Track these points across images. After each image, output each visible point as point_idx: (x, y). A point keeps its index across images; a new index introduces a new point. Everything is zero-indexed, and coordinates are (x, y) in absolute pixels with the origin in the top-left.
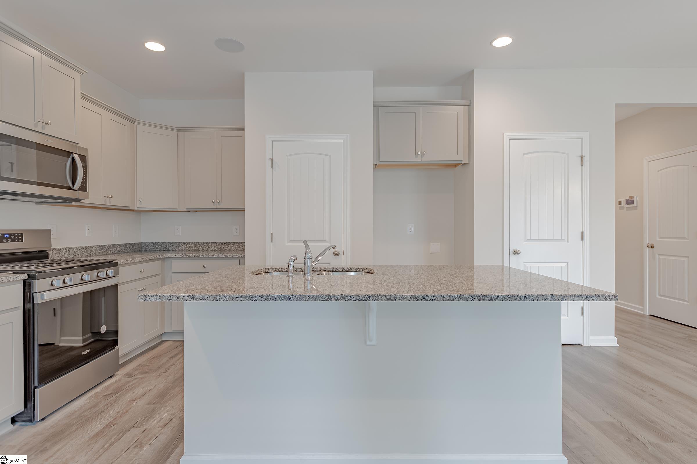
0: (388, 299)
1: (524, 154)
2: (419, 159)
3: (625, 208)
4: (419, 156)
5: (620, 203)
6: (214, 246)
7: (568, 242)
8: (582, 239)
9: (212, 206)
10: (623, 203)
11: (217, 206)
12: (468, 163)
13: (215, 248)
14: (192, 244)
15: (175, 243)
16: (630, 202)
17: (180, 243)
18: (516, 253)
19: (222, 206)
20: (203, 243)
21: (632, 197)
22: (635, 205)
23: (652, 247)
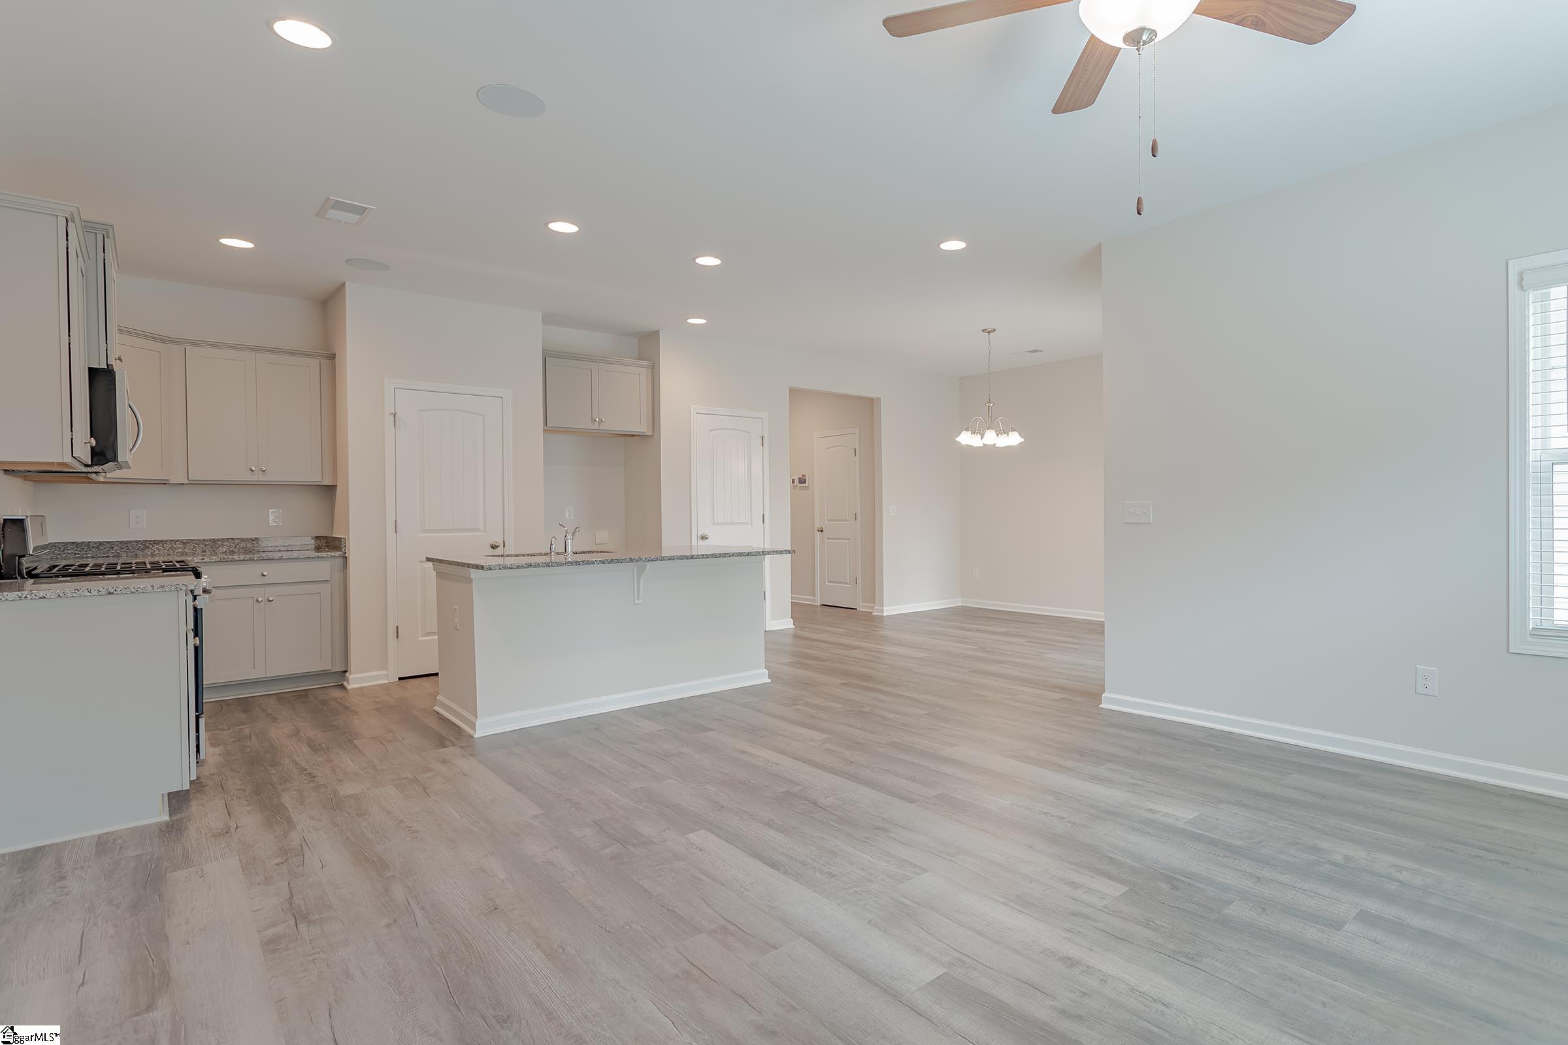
0: (669, 559)
1: (710, 430)
2: (596, 426)
3: (798, 488)
4: (597, 423)
5: (793, 481)
6: (229, 544)
7: (751, 525)
8: (763, 522)
9: (246, 477)
10: (797, 481)
11: (258, 477)
12: (650, 434)
13: (231, 549)
14: (177, 543)
15: (134, 541)
16: (802, 481)
17: (147, 542)
18: (704, 538)
19: (270, 477)
20: (204, 540)
21: (804, 476)
22: (807, 484)
23: (822, 531)
